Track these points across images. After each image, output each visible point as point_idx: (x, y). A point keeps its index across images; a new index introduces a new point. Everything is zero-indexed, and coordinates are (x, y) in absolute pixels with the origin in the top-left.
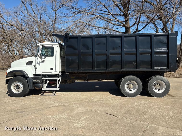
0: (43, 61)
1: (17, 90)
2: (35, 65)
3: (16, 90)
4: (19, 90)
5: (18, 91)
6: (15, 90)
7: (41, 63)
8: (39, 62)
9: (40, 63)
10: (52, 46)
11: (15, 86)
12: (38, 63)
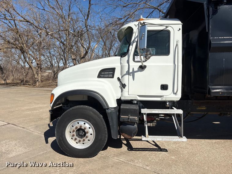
0: (142, 68)
1: (80, 141)
2: (120, 78)
3: (77, 141)
4: (84, 140)
5: (82, 142)
6: (76, 139)
7: (136, 72)
8: (131, 71)
9: (134, 72)
10: (167, 27)
11: (74, 131)
12: (128, 73)
